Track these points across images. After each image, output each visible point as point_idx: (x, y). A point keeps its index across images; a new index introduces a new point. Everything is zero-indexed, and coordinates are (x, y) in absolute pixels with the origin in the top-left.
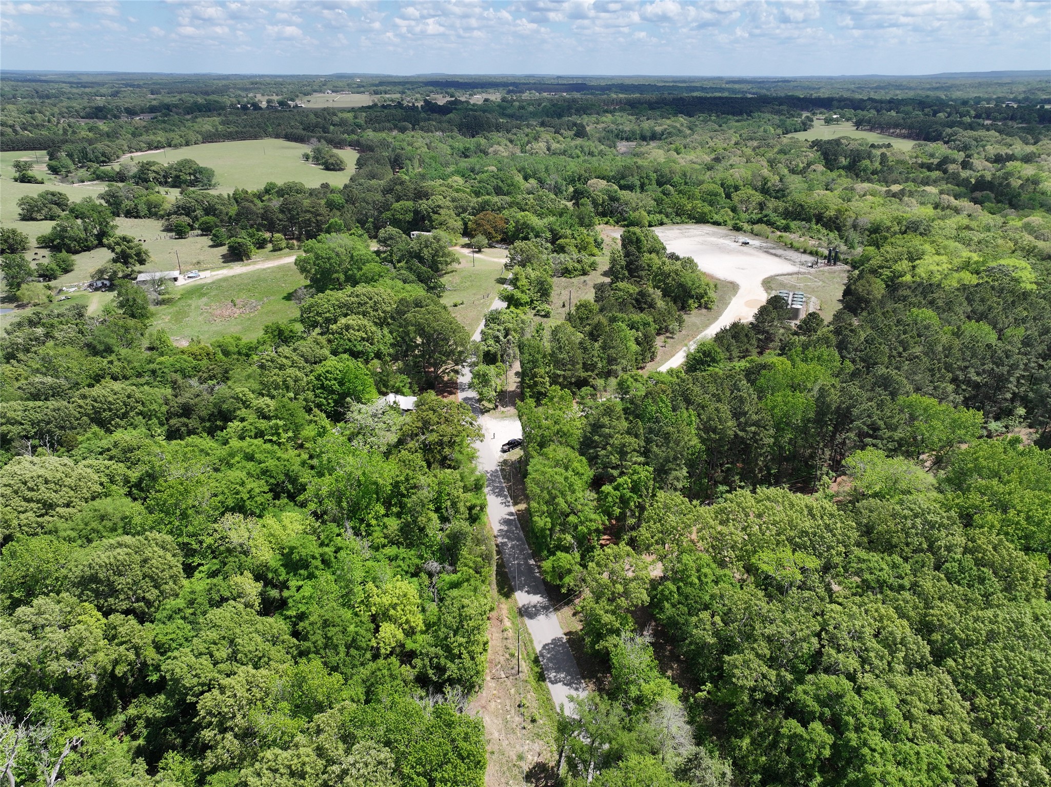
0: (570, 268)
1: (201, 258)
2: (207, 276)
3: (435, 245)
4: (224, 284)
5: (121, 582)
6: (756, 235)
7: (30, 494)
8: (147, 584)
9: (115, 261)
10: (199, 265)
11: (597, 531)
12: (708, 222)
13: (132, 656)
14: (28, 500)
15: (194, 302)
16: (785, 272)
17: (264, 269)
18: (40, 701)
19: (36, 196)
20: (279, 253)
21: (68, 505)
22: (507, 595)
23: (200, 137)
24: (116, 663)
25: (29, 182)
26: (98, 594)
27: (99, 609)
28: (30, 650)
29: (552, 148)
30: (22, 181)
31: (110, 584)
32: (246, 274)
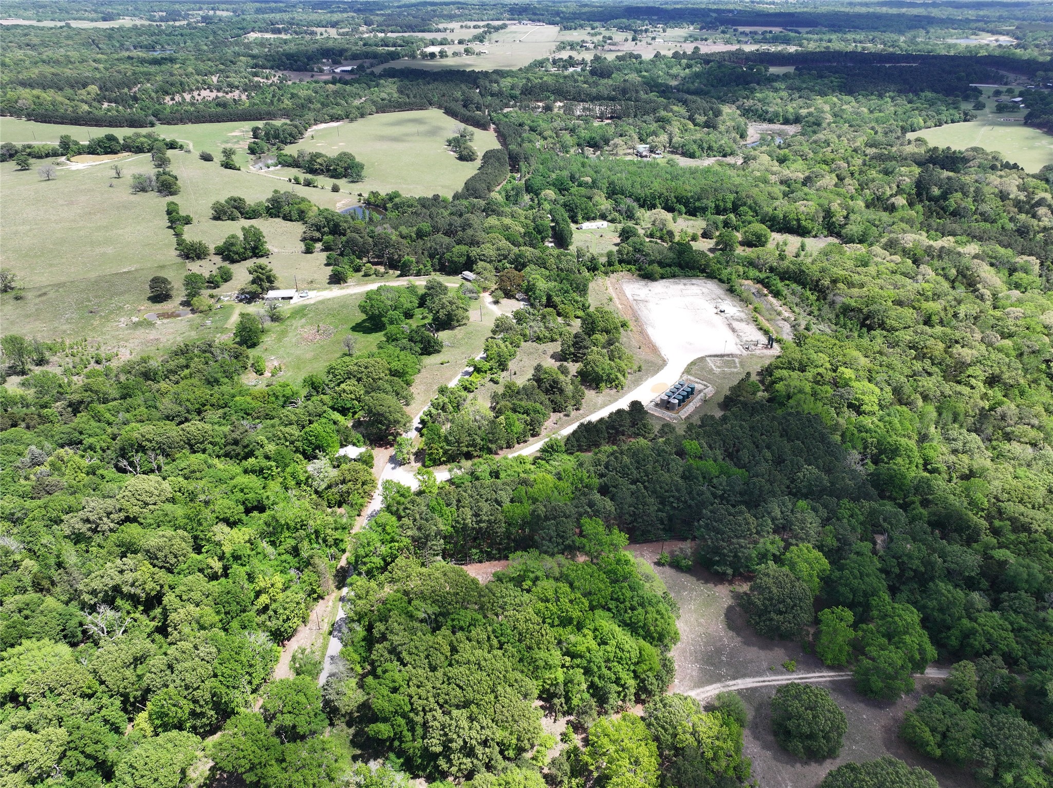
0: (541, 336)
1: (316, 276)
2: (314, 296)
3: (449, 308)
4: (321, 307)
5: (160, 554)
6: (742, 300)
7: (138, 497)
8: (170, 556)
9: (253, 282)
10: (312, 284)
11: (377, 567)
12: (716, 278)
13: (158, 588)
14: (138, 500)
15: (298, 322)
16: (719, 353)
17: (351, 295)
18: (119, 602)
19: (223, 202)
20: (367, 278)
21: (155, 504)
22: (339, 588)
23: (374, 109)
24: (152, 590)
25: (230, 168)
26: (151, 558)
27: (151, 564)
28: (118, 579)
29: (674, 141)
30: (226, 167)
31: (155, 555)
32: (338, 298)
